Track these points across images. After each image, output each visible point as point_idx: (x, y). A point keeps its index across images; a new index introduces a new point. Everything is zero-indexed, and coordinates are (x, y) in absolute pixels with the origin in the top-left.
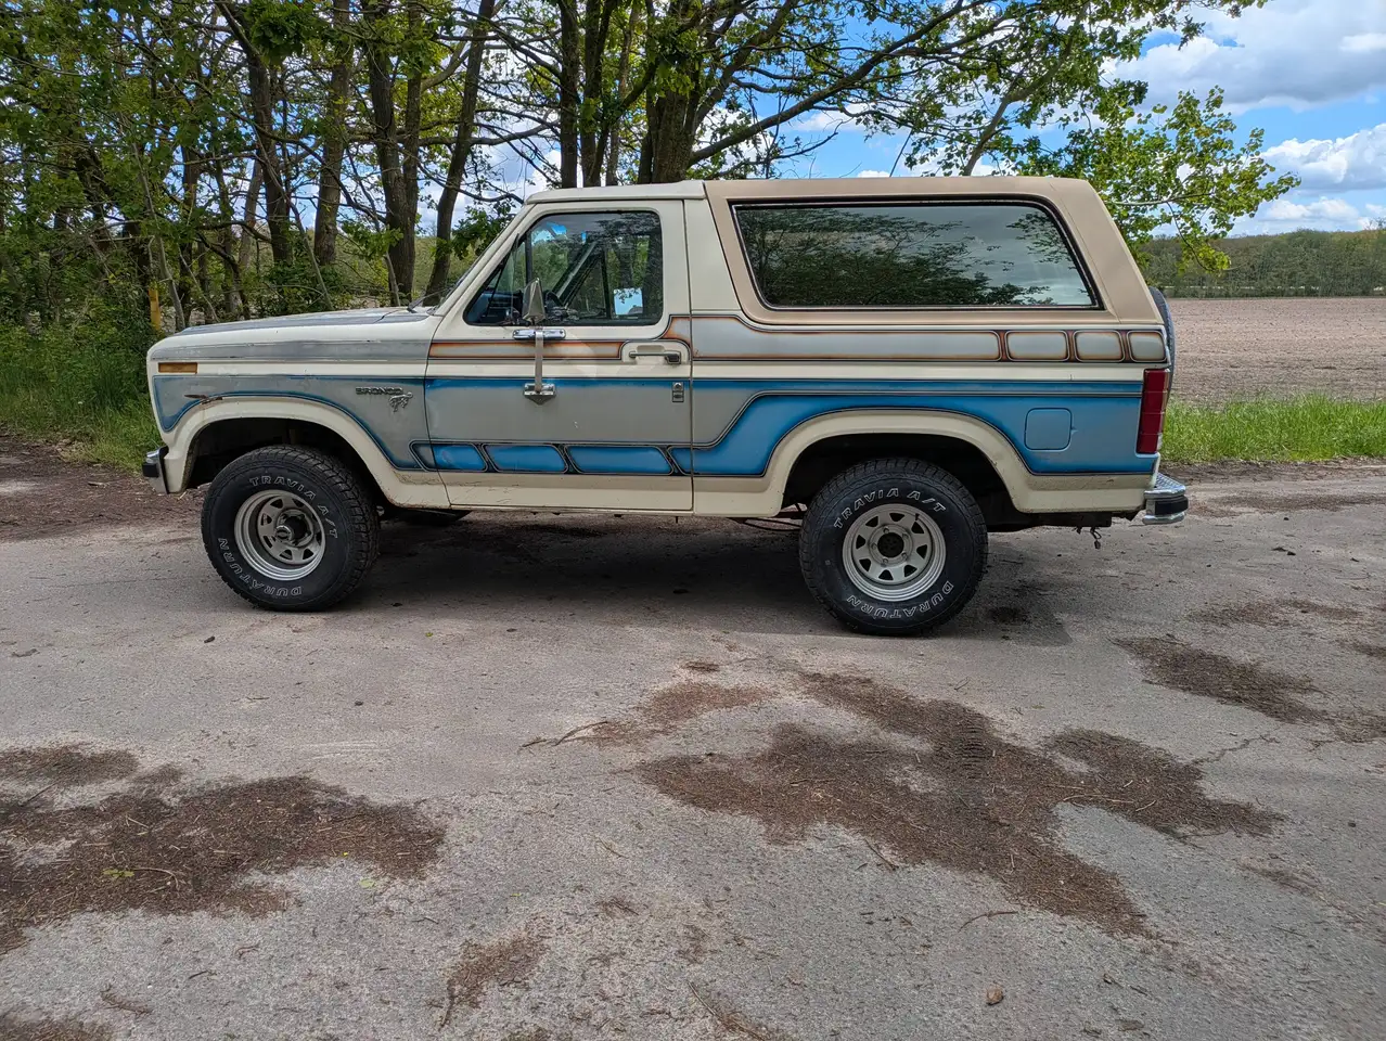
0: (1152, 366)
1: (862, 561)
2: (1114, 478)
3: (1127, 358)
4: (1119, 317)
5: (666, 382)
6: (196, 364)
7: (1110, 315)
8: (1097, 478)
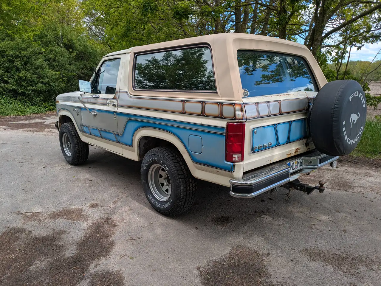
0: (230, 121)
1: (161, 183)
2: (219, 170)
3: (220, 117)
4: (222, 97)
5: (112, 112)
6: (59, 101)
7: (218, 96)
8: (213, 169)
